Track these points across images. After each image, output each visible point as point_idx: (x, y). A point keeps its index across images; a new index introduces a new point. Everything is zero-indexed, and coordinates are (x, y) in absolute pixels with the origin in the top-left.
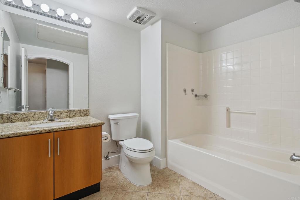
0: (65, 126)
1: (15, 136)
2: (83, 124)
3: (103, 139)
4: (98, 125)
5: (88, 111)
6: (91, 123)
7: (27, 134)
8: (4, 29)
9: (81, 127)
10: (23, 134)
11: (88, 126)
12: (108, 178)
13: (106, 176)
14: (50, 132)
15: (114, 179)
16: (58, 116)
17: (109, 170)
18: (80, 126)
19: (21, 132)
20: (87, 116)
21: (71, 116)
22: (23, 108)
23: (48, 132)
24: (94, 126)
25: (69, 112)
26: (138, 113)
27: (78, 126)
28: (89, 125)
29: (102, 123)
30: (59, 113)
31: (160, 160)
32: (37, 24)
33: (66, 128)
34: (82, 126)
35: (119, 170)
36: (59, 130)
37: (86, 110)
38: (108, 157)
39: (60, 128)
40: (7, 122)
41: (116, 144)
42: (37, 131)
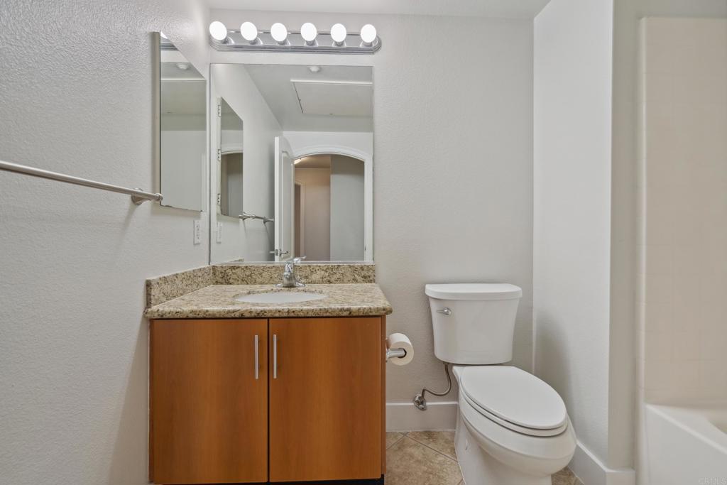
0: (290, 308)
1: (198, 316)
2: (333, 307)
3: (389, 354)
4: (374, 314)
5: (371, 268)
6: (354, 307)
7: (218, 316)
8: (223, 99)
9: (328, 314)
10: (209, 314)
11: (346, 314)
12: (414, 465)
13: (411, 456)
14: (259, 317)
15: (431, 476)
16: (307, 277)
17: (424, 442)
18: (327, 311)
19: (207, 311)
20: (371, 282)
21: (333, 279)
22: (277, 255)
23: (255, 318)
24: (361, 314)
25: (328, 268)
26: (520, 287)
27: (320, 310)
28: (348, 310)
29: (384, 310)
30: (308, 272)
31: (604, 472)
32: (292, 80)
33: (293, 312)
34: (330, 311)
35: (453, 451)
36: (277, 315)
37: (368, 267)
38: (422, 403)
39: (279, 311)
40: (222, 283)
41: (447, 370)
42: (234, 312)
